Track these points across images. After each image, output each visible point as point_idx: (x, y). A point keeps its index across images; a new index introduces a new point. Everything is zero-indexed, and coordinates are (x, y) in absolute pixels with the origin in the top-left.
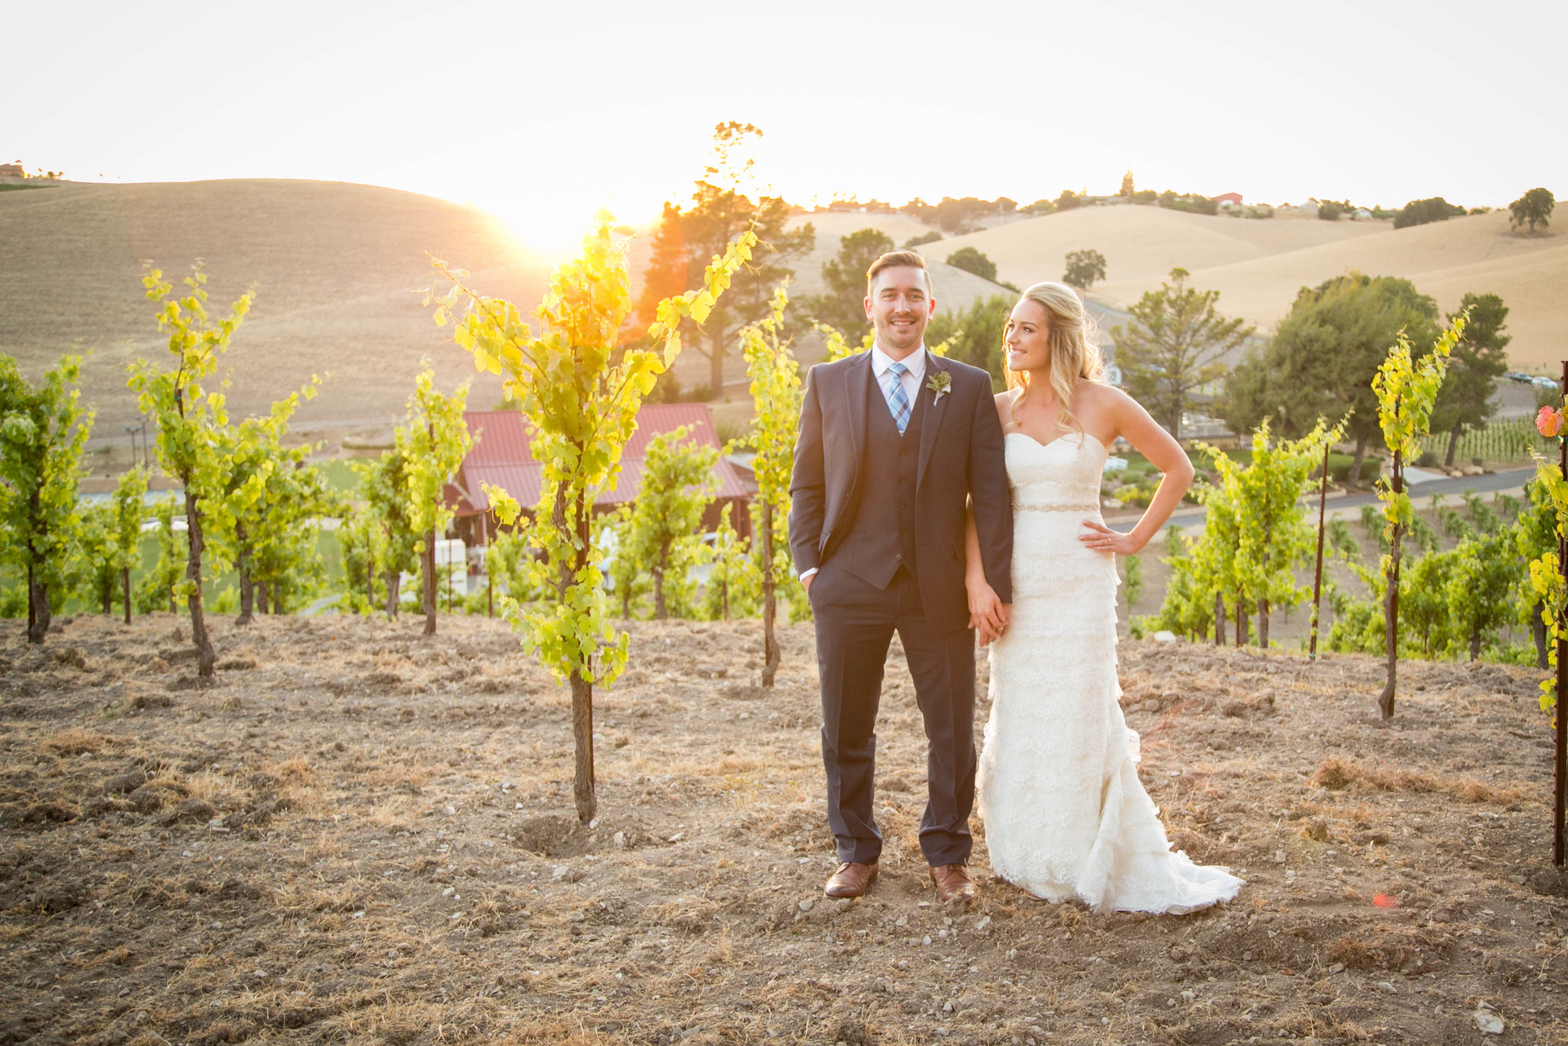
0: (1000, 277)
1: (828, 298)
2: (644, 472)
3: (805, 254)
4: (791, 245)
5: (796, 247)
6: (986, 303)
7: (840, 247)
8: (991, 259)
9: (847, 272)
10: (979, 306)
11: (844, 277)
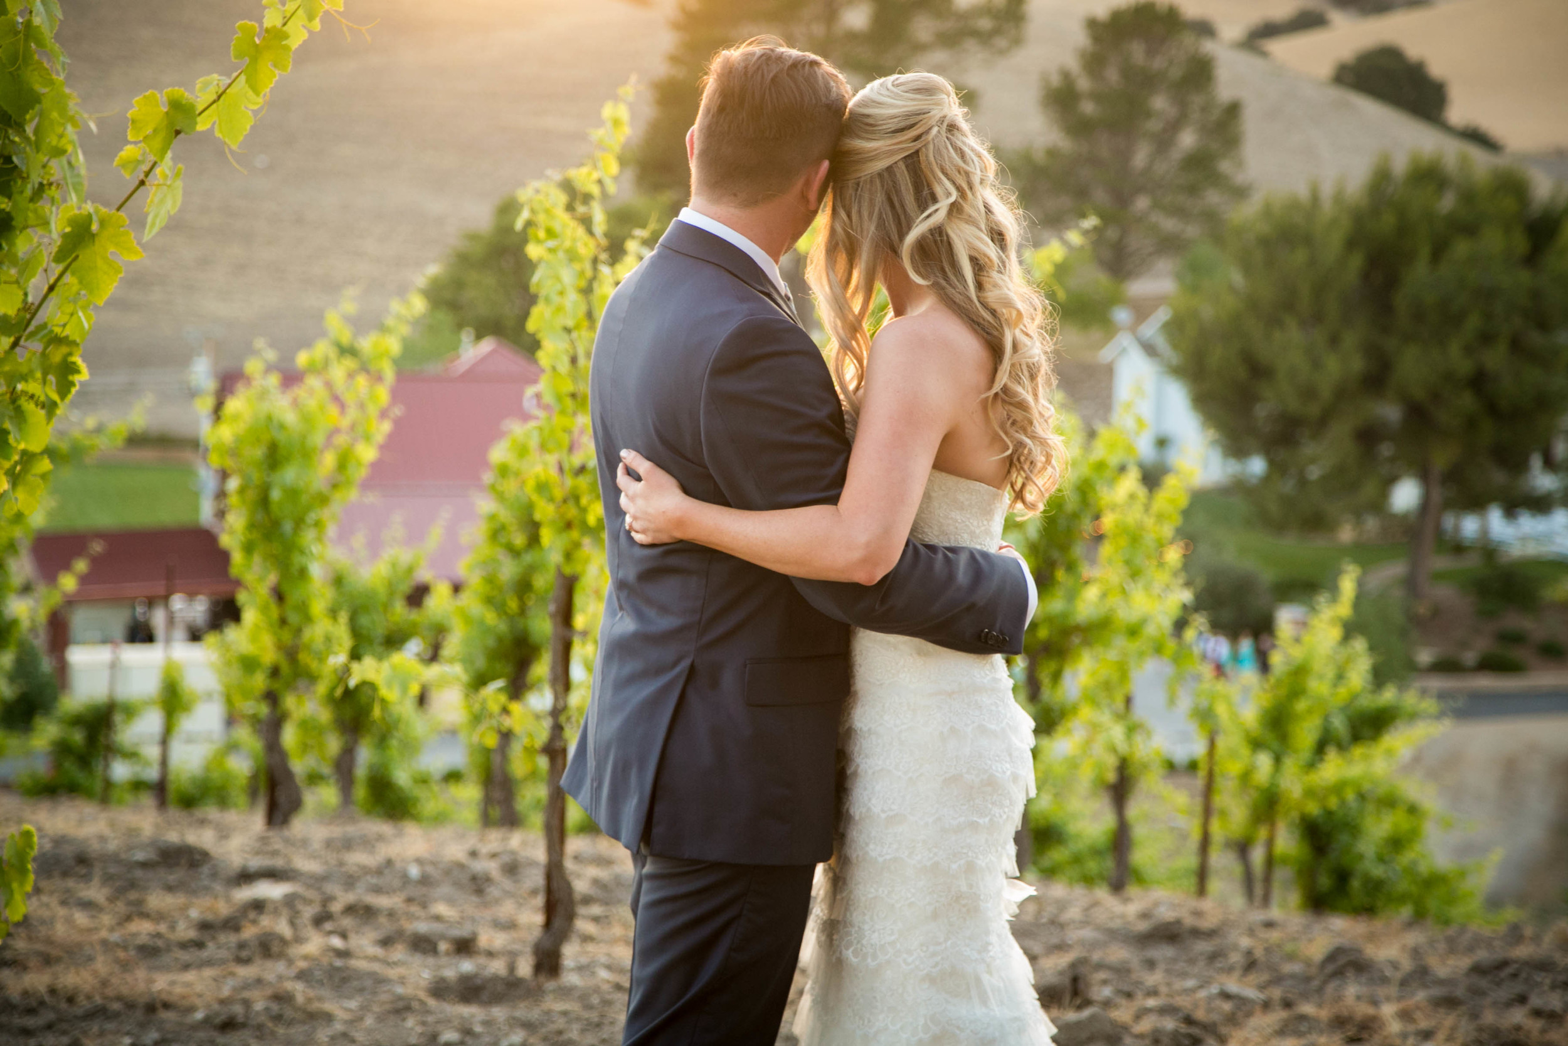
0: (1458, 113)
1: (1052, 153)
2: (485, 505)
3: (1002, 52)
4: (975, 34)
5: (985, 38)
6: (1400, 166)
7: (1080, 38)
8: (1437, 69)
9: (1096, 97)
10: (1382, 177)
11: (1088, 108)
